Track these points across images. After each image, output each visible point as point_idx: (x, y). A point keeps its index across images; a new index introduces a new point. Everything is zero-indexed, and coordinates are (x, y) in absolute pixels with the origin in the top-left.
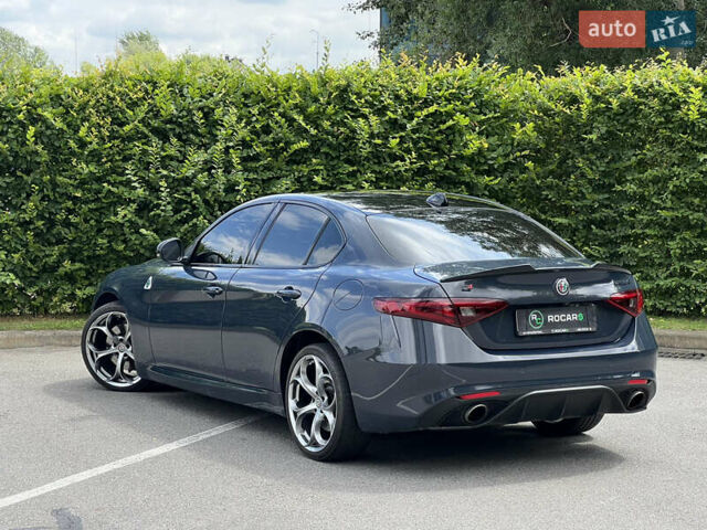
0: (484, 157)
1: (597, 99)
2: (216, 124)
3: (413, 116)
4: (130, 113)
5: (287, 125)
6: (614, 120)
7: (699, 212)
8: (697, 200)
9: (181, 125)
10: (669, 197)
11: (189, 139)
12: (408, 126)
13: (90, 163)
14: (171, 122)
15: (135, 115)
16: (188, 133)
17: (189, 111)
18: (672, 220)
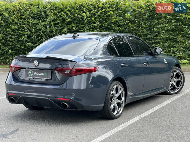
1: (147, 7)
2: (48, 15)
3: (99, 12)
4: (25, 12)
5: (65, 15)
6: (152, 12)
7: (173, 35)
8: (172, 33)
9: (38, 15)
10: (165, 32)
11: (41, 19)
12: (97, 15)
13: (15, 25)
14: (36, 14)
15: (27, 13)
16: (40, 17)
17: (41, 12)
18: (166, 38)
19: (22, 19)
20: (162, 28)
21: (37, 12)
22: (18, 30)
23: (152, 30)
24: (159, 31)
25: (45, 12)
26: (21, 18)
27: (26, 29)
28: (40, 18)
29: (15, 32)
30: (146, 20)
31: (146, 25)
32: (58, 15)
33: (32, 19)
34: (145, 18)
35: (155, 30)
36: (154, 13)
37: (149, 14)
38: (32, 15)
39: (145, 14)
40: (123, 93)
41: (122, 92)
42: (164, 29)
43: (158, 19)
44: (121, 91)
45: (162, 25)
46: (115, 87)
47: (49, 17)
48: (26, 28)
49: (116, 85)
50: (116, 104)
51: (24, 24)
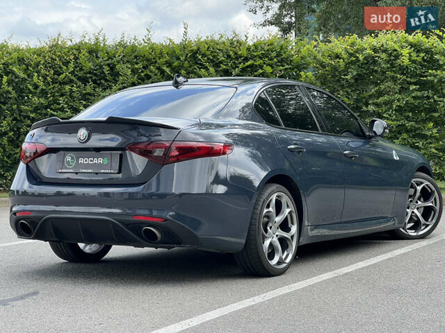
1: (351, 55)
2: (118, 74)
3: (238, 67)
4: (65, 68)
5: (159, 74)
6: (362, 67)
7: (413, 121)
8: (410, 114)
9: (95, 75)
10: (394, 112)
11: (101, 83)
12: (233, 73)
13: (41, 97)
14: (90, 73)
15: (68, 69)
16: (100, 79)
17: (101, 67)
18: (397, 127)
19: (56, 83)
20: (386, 103)
21: (92, 67)
22: (46, 108)
23: (364, 108)
24: (380, 111)
25: (112, 68)
26: (54, 81)
27: (66, 106)
28: (98, 82)
29: (41, 114)
30: (350, 86)
31: (349, 98)
32: (143, 74)
33: (79, 83)
34: (347, 81)
35: (371, 108)
36: (366, 70)
37: (355, 73)
38: (80, 74)
39: (346, 73)
40: (294, 216)
41: (290, 213)
42: (391, 107)
43: (377, 84)
44: (288, 211)
45: (386, 98)
46: (274, 197)
47: (121, 78)
48: (67, 103)
49: (276, 194)
50: (275, 239)
51: (62, 95)
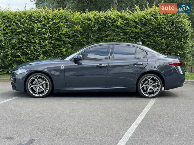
0: (67, 34)
1: (96, 19)
5: (15, 25)
6: (100, 25)
12: (48, 26)
30: (95, 32)
31: (95, 37)
32: (7, 25)
39: (94, 27)
45: (110, 38)
